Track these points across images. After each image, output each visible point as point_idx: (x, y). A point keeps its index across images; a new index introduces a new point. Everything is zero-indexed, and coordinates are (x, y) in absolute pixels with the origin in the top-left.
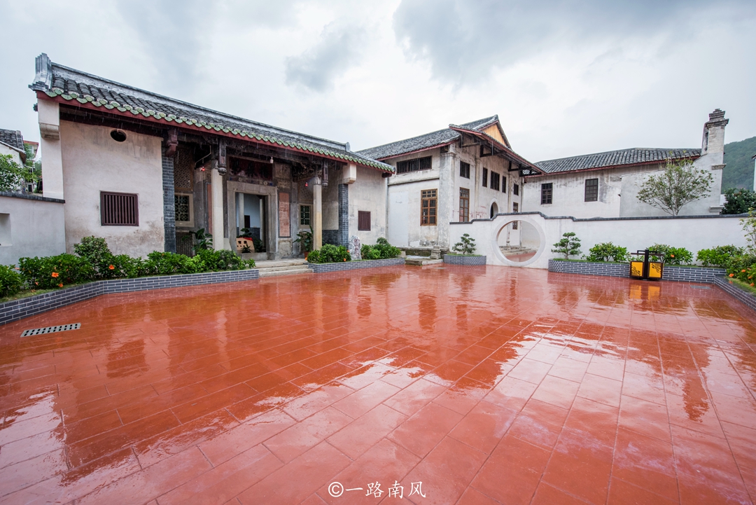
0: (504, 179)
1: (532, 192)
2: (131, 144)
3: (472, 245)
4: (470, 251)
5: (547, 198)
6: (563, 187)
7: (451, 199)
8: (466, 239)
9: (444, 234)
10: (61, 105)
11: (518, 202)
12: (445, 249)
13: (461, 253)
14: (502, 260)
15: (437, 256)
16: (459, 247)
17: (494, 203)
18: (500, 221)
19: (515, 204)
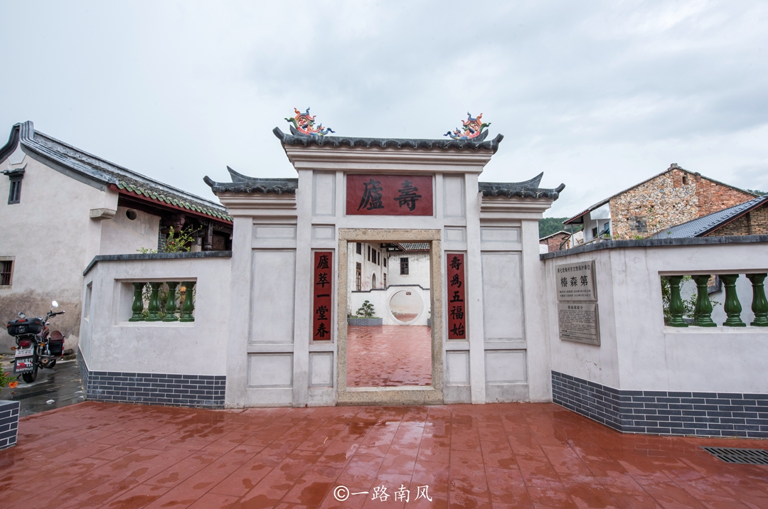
0: (379, 253)
1: (394, 263)
2: (139, 222)
3: (372, 309)
4: (370, 314)
5: (404, 269)
6: (416, 261)
8: (367, 307)
10: (120, 194)
13: (363, 316)
14: (394, 321)
16: (362, 311)
17: (374, 275)
18: (392, 290)
19: (385, 274)
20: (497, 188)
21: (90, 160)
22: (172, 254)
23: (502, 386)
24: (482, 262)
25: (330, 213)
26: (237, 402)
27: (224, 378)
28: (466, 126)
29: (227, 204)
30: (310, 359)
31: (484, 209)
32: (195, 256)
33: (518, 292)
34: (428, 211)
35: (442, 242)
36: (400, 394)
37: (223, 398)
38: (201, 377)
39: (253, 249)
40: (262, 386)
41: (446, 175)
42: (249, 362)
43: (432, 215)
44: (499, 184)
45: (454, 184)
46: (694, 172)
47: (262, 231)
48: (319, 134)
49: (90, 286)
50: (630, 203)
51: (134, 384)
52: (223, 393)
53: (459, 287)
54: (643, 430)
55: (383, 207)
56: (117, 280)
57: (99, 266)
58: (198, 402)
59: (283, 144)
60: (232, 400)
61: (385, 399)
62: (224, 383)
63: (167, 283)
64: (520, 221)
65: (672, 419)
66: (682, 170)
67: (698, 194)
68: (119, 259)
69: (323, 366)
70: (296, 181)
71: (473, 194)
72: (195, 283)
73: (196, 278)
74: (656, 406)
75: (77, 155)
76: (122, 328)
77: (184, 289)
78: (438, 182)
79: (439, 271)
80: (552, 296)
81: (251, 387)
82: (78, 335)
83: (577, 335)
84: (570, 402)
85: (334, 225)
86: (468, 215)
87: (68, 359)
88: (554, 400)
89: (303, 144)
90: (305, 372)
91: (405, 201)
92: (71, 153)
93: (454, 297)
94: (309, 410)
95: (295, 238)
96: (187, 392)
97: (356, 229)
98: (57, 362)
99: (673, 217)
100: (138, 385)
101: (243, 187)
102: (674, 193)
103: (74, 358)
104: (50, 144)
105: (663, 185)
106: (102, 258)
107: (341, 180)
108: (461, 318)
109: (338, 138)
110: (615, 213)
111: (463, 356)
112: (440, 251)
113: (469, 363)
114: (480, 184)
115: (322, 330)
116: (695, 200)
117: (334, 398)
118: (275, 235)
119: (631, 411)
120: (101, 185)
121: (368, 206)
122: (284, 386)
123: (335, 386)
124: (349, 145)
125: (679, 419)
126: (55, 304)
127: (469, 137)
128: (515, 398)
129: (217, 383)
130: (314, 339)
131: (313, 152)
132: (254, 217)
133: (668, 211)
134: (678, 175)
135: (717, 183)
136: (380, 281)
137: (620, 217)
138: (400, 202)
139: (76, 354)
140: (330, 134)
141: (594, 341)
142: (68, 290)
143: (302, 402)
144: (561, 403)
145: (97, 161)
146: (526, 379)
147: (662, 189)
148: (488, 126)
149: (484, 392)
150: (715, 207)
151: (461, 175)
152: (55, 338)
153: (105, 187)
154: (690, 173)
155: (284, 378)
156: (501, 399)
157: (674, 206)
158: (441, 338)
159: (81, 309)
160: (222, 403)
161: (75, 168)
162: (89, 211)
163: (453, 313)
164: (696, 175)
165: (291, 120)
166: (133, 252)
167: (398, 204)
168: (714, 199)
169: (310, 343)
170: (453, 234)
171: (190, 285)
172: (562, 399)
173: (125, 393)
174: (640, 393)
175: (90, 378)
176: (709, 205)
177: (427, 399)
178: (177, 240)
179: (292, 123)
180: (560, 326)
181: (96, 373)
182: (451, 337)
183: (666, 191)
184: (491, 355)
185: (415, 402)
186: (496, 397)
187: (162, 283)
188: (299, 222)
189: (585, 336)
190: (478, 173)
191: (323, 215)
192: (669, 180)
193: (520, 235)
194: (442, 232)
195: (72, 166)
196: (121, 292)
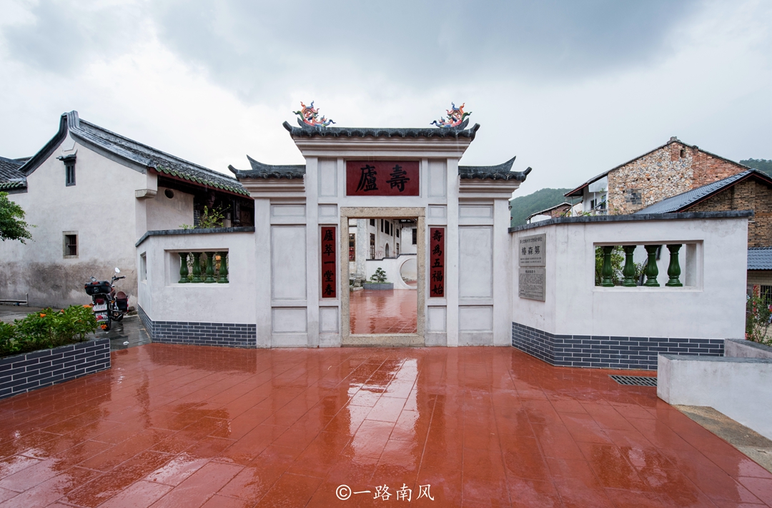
0: (392, 226)
1: (406, 234)
2: (176, 200)
3: (384, 276)
4: (382, 280)
5: (415, 239)
7: (366, 242)
8: (380, 272)
9: (362, 268)
10: (159, 176)
11: (399, 243)
12: (363, 279)
13: (377, 282)
14: (404, 286)
15: (359, 284)
16: (375, 277)
17: (387, 244)
18: (402, 259)
19: (398, 244)
20: (474, 170)
21: (129, 145)
22: (208, 229)
23: (472, 334)
24: (459, 235)
25: (333, 194)
26: (265, 343)
27: (255, 325)
28: (450, 115)
29: (249, 188)
30: (320, 312)
31: (462, 190)
32: (226, 231)
33: (489, 259)
34: (415, 192)
35: (426, 218)
36: (391, 338)
37: (255, 340)
38: (237, 325)
39: (272, 225)
40: (284, 332)
41: (430, 160)
42: (272, 314)
43: (418, 195)
44: (476, 167)
45: (437, 168)
46: (692, 145)
47: (278, 210)
48: (323, 125)
49: (144, 256)
50: (627, 176)
51: (187, 331)
52: (255, 337)
53: (439, 255)
54: (570, 364)
55: (377, 189)
56: (166, 251)
57: (151, 240)
58: (236, 343)
59: (292, 135)
60: (261, 342)
61: (379, 342)
62: (255, 329)
63: (206, 252)
64: (493, 199)
65: (593, 356)
66: (681, 144)
67: (694, 167)
68: (166, 234)
69: (331, 318)
70: (304, 167)
71: (453, 176)
72: (227, 252)
73: (228, 249)
74: (581, 346)
75: (117, 141)
76: (174, 288)
77: (218, 258)
78: (424, 167)
79: (423, 242)
80: (515, 263)
81: (275, 332)
82: (136, 295)
83: (530, 293)
84: (524, 345)
85: (337, 205)
86: (449, 195)
87: (131, 314)
88: (513, 345)
89: (308, 136)
90: (316, 322)
91: (396, 184)
92: (112, 139)
93: (436, 263)
94: (319, 350)
95: (305, 215)
96: (227, 336)
97: (354, 208)
98: (124, 317)
99: (668, 189)
100: (190, 331)
101: (260, 174)
102: (671, 166)
103: (136, 313)
104: (94, 131)
105: (661, 158)
106: (153, 233)
107: (342, 166)
108: (441, 280)
109: (339, 128)
110: (612, 186)
111: (441, 311)
112: (424, 225)
113: (446, 315)
114: (459, 167)
115: (329, 289)
116: (690, 173)
117: (339, 341)
118: (287, 214)
119: (562, 350)
120: (143, 169)
121: (365, 188)
122: (301, 332)
123: (340, 332)
124: (347, 135)
125: (598, 356)
126: (117, 270)
127: (452, 126)
128: (482, 343)
129: (249, 329)
130: (323, 297)
131: (317, 142)
132: (271, 199)
133: (664, 183)
134: (678, 148)
135: (714, 156)
136: (393, 250)
137: (617, 189)
138: (392, 184)
139: (137, 310)
140: (331, 125)
141: (540, 298)
142: (124, 259)
143: (315, 344)
144: (517, 347)
145: (135, 145)
146: (492, 329)
147: (660, 162)
148: (469, 115)
149: (457, 338)
150: (709, 180)
151: (444, 160)
152: (121, 297)
153: (145, 171)
154: (689, 147)
155: (302, 327)
156: (470, 344)
157: (669, 179)
158: (424, 296)
159: (137, 274)
160: (254, 344)
161: (119, 153)
162: (134, 192)
163: (434, 276)
164: (694, 148)
165: (298, 113)
166: (176, 228)
167: (390, 186)
168: (709, 172)
169: (319, 300)
170: (436, 211)
171: (224, 254)
172: (518, 343)
173: (181, 337)
174: (570, 337)
175: (153, 326)
176: (703, 178)
177: (412, 343)
178: (211, 217)
179: (299, 116)
180: (520, 287)
181: (157, 322)
182: (432, 295)
183: (663, 164)
184: (464, 310)
185: (403, 345)
186: (467, 342)
187: (201, 253)
188: (308, 202)
189: (536, 294)
190: (458, 158)
191: (327, 196)
192: (668, 153)
193: (493, 212)
194: (427, 210)
195: (115, 152)
196: (170, 260)
